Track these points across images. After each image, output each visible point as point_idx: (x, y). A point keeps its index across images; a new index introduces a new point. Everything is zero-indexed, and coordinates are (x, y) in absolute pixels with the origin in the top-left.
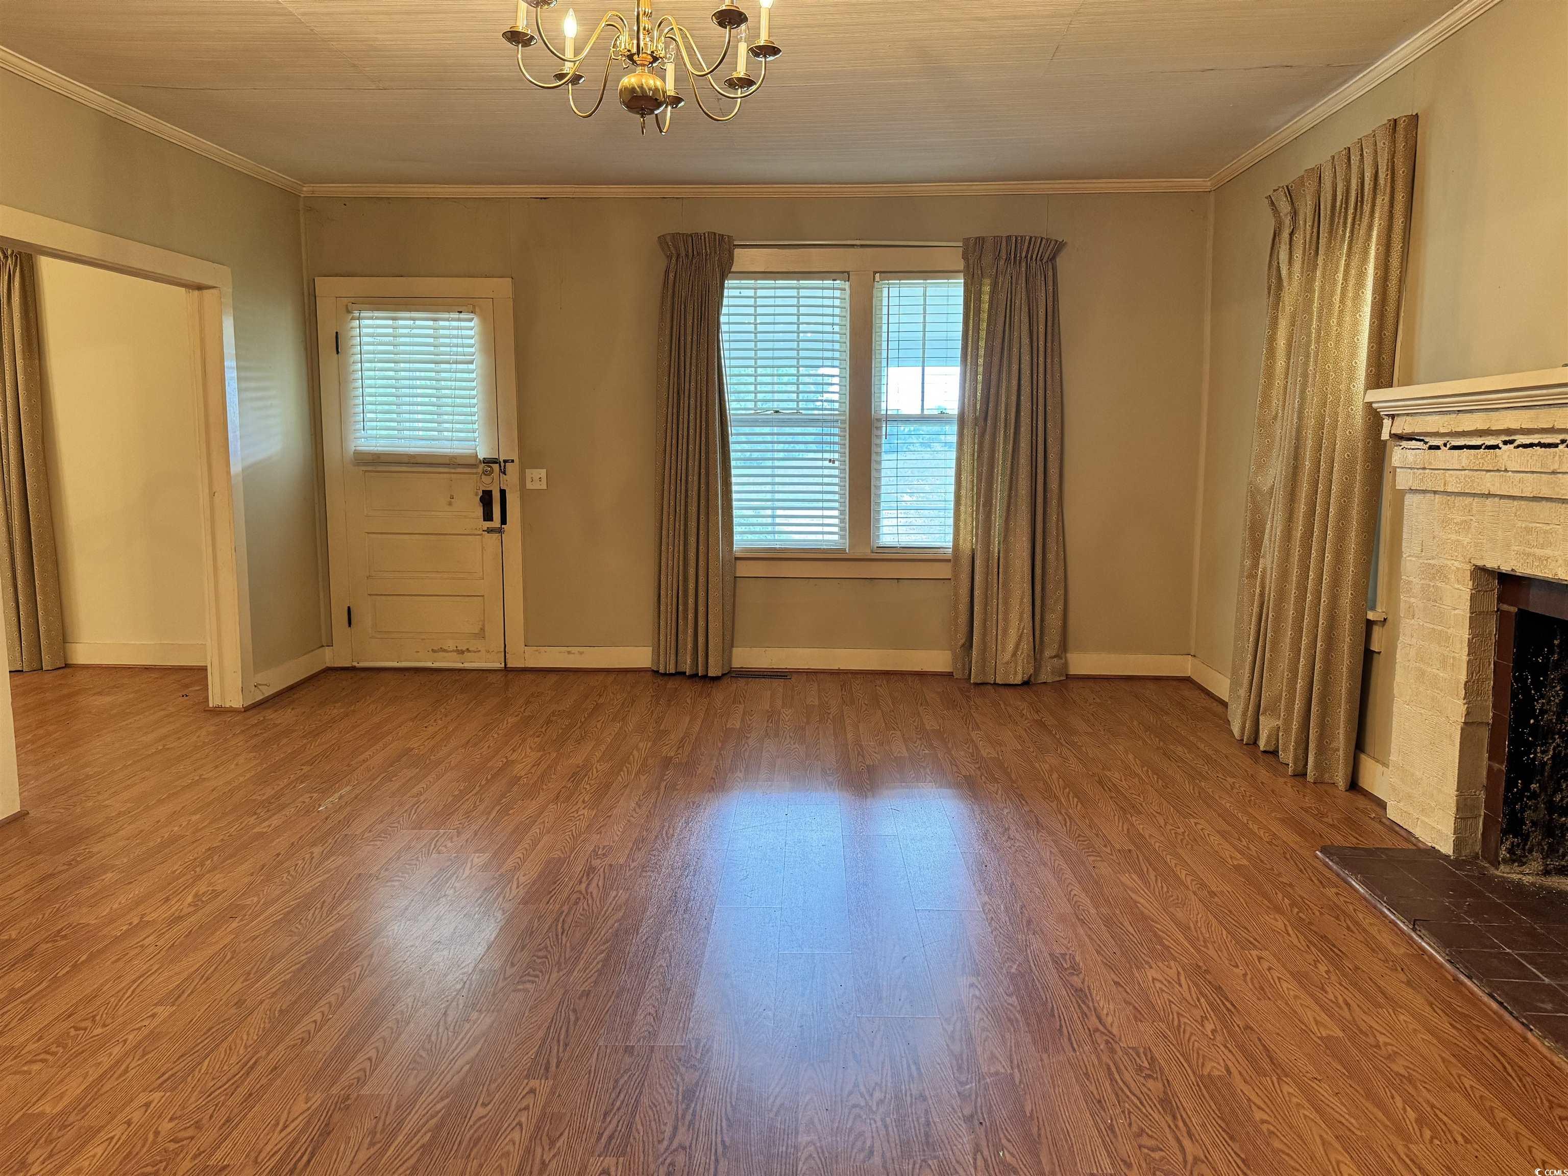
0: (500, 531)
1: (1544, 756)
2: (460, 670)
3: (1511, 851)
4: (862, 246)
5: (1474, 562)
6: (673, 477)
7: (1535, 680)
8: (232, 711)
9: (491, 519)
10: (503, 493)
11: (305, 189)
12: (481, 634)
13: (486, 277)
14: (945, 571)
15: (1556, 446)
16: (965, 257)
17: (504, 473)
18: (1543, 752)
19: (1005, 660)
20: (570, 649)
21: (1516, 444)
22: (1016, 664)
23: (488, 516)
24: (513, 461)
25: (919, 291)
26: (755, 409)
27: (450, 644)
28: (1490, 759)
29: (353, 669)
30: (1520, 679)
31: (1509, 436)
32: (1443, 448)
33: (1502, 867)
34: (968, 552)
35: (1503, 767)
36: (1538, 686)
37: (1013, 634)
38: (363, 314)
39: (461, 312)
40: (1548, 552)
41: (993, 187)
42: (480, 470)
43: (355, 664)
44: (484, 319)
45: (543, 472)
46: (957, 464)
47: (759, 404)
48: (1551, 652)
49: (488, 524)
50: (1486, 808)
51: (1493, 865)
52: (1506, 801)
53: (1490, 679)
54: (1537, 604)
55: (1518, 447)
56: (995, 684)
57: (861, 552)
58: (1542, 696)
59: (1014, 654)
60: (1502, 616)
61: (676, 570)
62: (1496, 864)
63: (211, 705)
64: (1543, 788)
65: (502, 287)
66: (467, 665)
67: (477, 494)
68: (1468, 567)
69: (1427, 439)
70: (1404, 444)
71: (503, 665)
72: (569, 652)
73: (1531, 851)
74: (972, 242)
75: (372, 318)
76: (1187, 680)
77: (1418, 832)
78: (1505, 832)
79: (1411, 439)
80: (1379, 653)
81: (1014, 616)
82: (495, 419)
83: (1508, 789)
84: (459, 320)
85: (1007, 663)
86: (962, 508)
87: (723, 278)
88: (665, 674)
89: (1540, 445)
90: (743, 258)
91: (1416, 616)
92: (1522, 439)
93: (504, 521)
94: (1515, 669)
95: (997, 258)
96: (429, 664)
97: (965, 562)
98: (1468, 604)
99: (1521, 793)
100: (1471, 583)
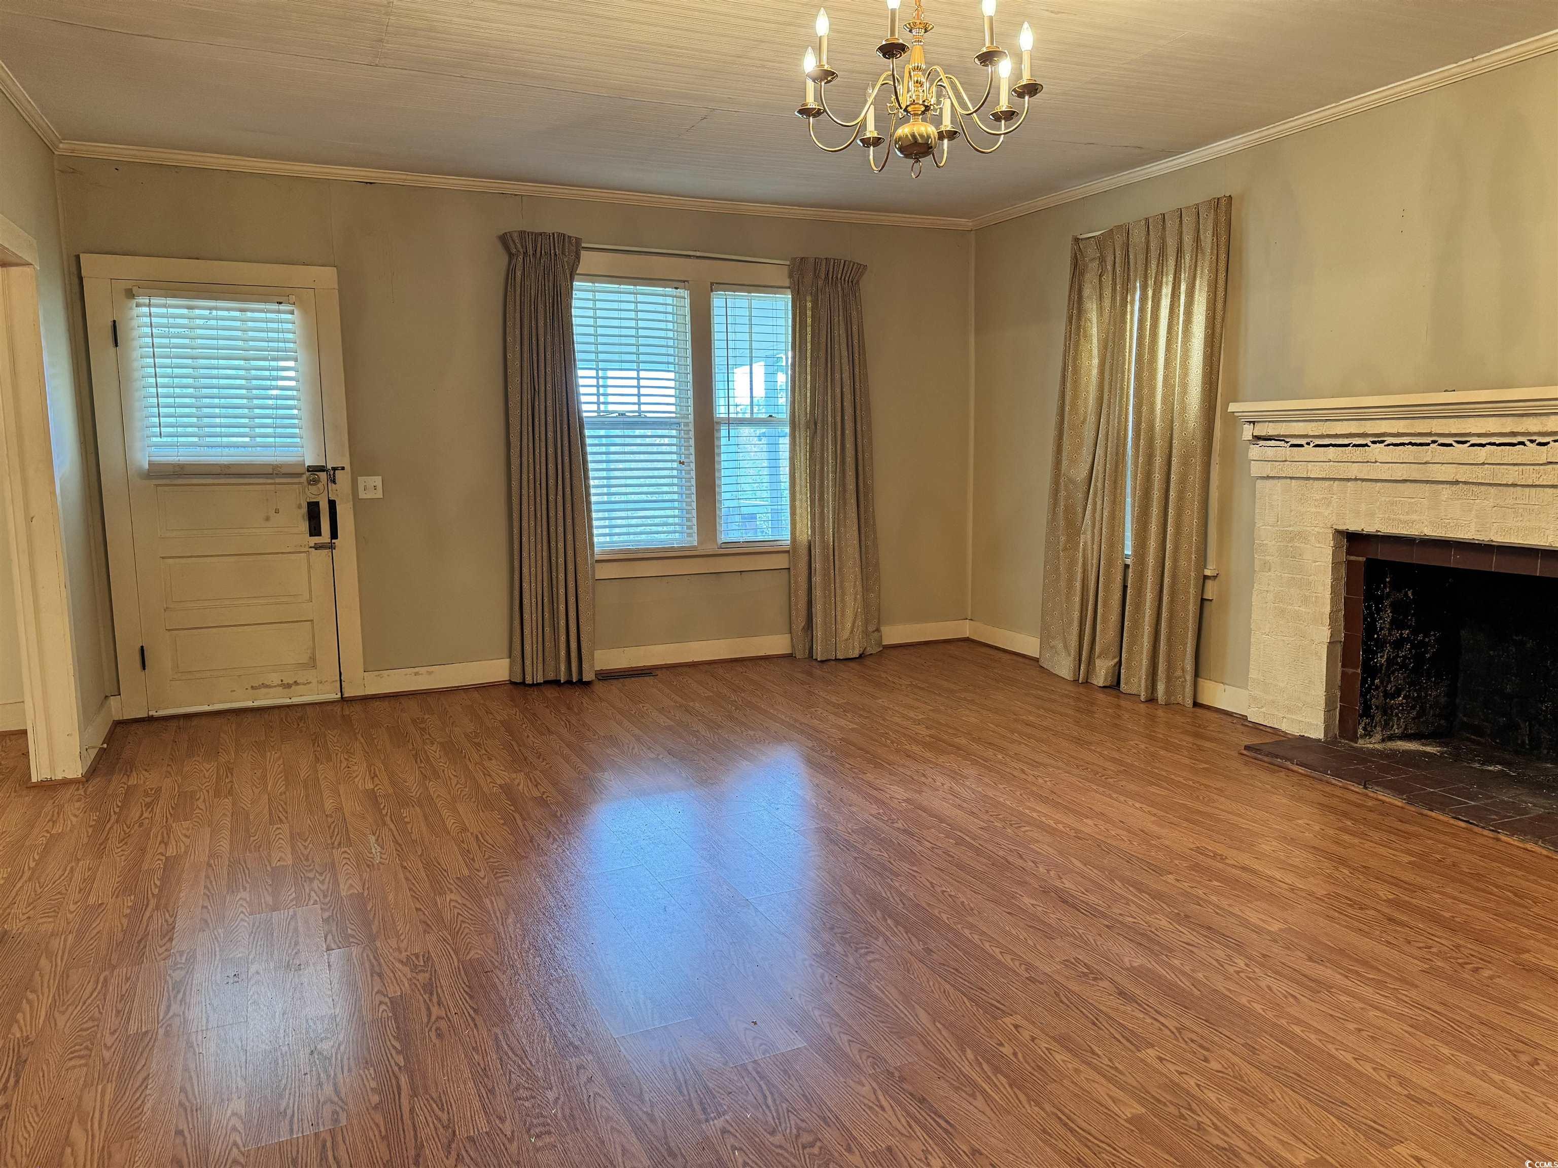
0: (332, 547)
1: (1381, 659)
2: (288, 706)
3: (1365, 729)
4: (698, 257)
5: (1335, 527)
6: (532, 482)
7: (1377, 607)
8: (66, 783)
9: (319, 534)
10: (332, 504)
11: (61, 146)
12: (312, 663)
13: (304, 264)
14: (781, 562)
15: (1428, 444)
16: (791, 276)
17: (334, 482)
18: (1381, 657)
19: (845, 637)
20: (417, 670)
21: (1386, 443)
22: (853, 640)
23: (315, 531)
24: (343, 468)
25: (745, 303)
26: (598, 411)
27: (275, 678)
28: (1343, 666)
29: (150, 719)
30: (1368, 608)
31: (1378, 439)
32: (1306, 446)
33: (1360, 741)
34: (805, 543)
35: (1359, 671)
36: (1378, 610)
37: (849, 613)
38: (154, 301)
39: (280, 303)
40: (1414, 517)
41: (810, 213)
42: (304, 479)
43: (152, 713)
44: (305, 311)
45: (377, 480)
46: (790, 464)
47: (602, 407)
48: (1385, 587)
49: (316, 540)
50: (1341, 701)
51: (1352, 741)
52: (1361, 695)
53: (1341, 610)
54: (1382, 554)
55: (1388, 445)
56: (836, 660)
57: (710, 548)
58: (1381, 618)
59: (852, 632)
60: (1349, 563)
61: (539, 578)
62: (1355, 739)
63: (34, 780)
64: (1382, 682)
65: (327, 276)
66: (296, 700)
67: (300, 507)
68: (1330, 531)
69: (1287, 440)
70: (1261, 443)
71: (339, 696)
72: (416, 674)
73: (1375, 727)
74: (798, 261)
75: (165, 306)
76: (967, 640)
77: (1284, 727)
78: (1361, 716)
79: (1271, 440)
80: (1211, 600)
81: (849, 599)
82: (321, 423)
83: (1362, 685)
84: (279, 312)
85: (847, 640)
86: (798, 503)
87: (572, 280)
88: (533, 685)
89: (1410, 443)
90: (588, 261)
91: (1273, 569)
92: (1389, 440)
93: (334, 534)
94: (1365, 601)
95: (816, 276)
96: (249, 704)
97: (803, 552)
98: (1330, 557)
99: (1370, 688)
100: (1332, 542)
